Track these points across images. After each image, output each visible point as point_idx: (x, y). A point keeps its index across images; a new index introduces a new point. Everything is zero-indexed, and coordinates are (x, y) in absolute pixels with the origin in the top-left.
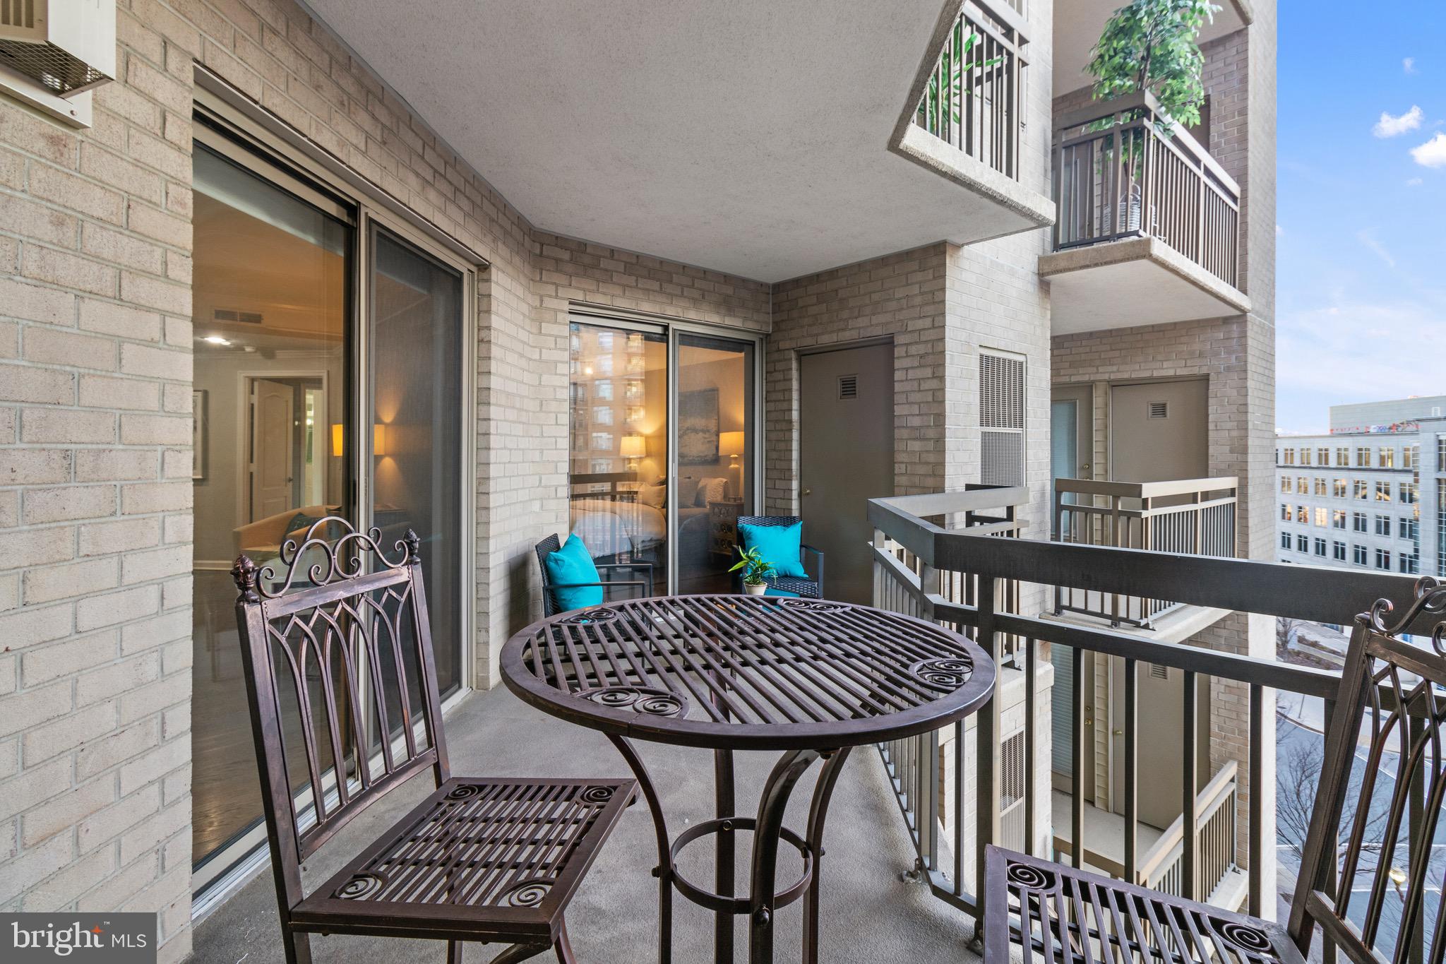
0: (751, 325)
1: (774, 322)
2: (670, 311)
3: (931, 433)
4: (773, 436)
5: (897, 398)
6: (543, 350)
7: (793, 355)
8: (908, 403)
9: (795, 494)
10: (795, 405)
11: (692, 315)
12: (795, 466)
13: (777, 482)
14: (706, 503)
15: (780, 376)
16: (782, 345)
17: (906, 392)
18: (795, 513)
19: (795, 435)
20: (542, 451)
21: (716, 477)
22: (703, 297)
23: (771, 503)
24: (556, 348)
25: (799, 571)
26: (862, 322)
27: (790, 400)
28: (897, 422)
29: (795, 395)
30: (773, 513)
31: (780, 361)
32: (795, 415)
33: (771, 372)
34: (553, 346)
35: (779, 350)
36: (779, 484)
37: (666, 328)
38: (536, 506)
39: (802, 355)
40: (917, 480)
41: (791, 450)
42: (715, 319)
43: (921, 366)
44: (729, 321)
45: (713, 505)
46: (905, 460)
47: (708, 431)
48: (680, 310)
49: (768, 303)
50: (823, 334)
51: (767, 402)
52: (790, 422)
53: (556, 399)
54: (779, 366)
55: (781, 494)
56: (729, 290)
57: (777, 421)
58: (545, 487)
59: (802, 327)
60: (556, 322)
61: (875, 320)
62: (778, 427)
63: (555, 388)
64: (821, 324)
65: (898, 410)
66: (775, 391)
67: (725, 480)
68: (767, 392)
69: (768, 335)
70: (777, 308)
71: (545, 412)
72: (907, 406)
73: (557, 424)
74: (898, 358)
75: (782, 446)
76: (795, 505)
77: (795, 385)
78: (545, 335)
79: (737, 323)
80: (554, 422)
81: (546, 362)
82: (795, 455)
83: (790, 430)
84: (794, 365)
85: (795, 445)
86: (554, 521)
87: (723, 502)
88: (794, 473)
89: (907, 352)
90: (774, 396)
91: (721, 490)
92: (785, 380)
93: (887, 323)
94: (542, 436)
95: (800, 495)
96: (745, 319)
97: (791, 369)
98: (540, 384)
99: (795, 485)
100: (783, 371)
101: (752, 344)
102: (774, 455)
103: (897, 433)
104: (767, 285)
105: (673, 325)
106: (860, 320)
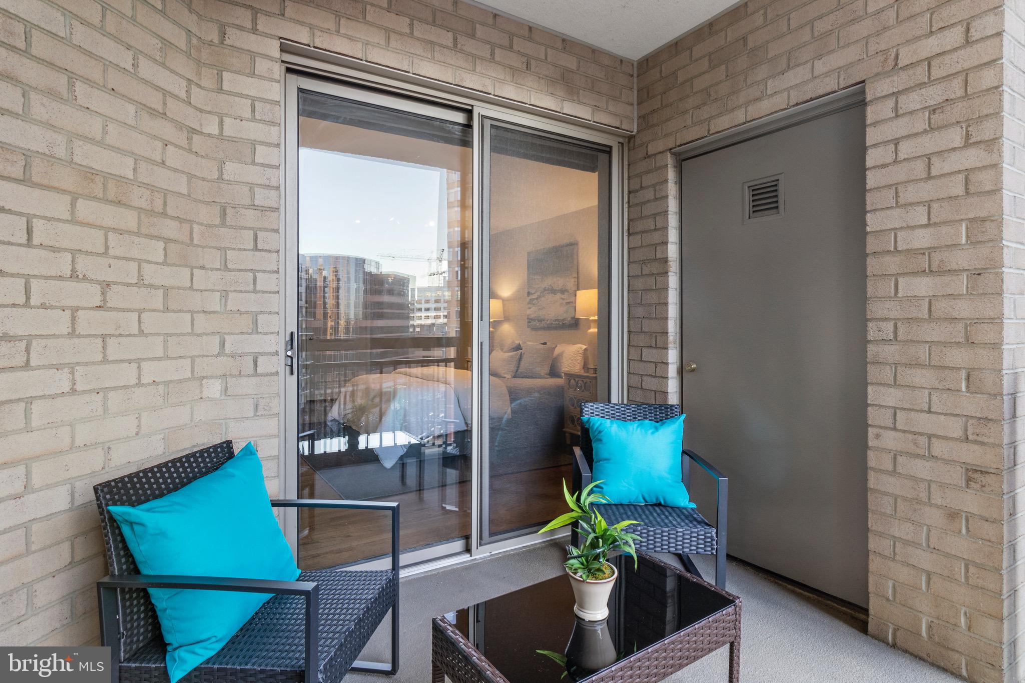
0: (603, 118)
1: (639, 117)
2: (472, 81)
3: (961, 259)
4: (639, 284)
5: (871, 200)
6: (227, 120)
7: (670, 160)
8: (898, 205)
9: (672, 370)
10: (673, 236)
11: (510, 92)
12: (672, 327)
13: (645, 351)
14: (563, 374)
15: (649, 194)
16: (651, 150)
17: (895, 187)
18: (673, 399)
19: (673, 281)
20: (225, 294)
21: (574, 344)
22: (528, 67)
23: (636, 381)
24: (253, 119)
25: (682, 499)
26: (793, 77)
27: (665, 228)
28: (872, 245)
29: (673, 221)
30: (639, 397)
31: (648, 172)
32: (673, 251)
33: (636, 191)
34: (247, 114)
35: (647, 156)
36: (647, 354)
37: (469, 112)
38: (214, 389)
39: (683, 160)
40: (922, 353)
41: (666, 304)
42: (547, 102)
43: (932, 129)
44: (569, 108)
45: (570, 376)
46: (893, 315)
47: (567, 291)
48: (488, 82)
49: (631, 89)
50: (720, 115)
51: (629, 235)
52: (665, 260)
53: (254, 207)
54: (648, 180)
55: (651, 369)
56: (570, 62)
57: (644, 262)
58: (233, 355)
59: (685, 112)
60: (252, 74)
61: (820, 67)
62: (646, 271)
63: (252, 187)
64: (716, 100)
65: (873, 222)
66: (641, 218)
67: (584, 347)
68: (630, 220)
69: (631, 138)
70: (645, 94)
71: (232, 227)
72: (897, 212)
73: (256, 248)
74: (874, 124)
75: (652, 298)
76: (673, 386)
77: (673, 205)
78: (230, 93)
79: (583, 112)
80: (251, 246)
81: (233, 140)
82: (673, 311)
83: (666, 273)
84: (671, 175)
85: (673, 297)
86: (251, 414)
87: (583, 373)
88: (671, 338)
89: (896, 109)
90: (640, 226)
91: (580, 358)
92: (656, 199)
93: (851, 65)
94: (226, 269)
95: (681, 371)
96: (596, 108)
97: (666, 181)
98: (221, 178)
99: (673, 356)
100: (654, 186)
101: (607, 150)
102: (640, 312)
103: (872, 266)
104: (630, 63)
105: (480, 109)
106: (790, 74)
